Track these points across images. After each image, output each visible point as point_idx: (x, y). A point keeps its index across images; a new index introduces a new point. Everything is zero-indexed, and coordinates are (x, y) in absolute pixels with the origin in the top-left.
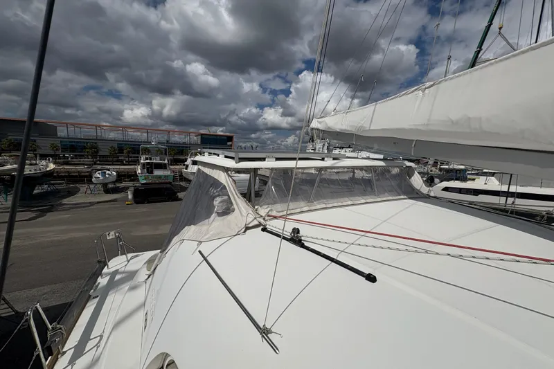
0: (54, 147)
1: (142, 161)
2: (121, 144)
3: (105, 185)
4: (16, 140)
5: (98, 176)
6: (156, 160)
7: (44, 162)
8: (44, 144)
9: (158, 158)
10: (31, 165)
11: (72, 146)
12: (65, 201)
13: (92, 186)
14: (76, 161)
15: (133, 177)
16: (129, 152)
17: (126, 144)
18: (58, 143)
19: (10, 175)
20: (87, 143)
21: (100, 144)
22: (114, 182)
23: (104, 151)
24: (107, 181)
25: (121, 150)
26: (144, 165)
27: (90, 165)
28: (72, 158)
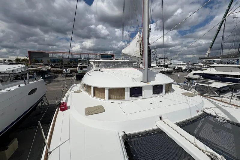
0: (48, 61)
1: (79, 65)
2: (71, 59)
3: (67, 74)
4: (36, 59)
5: (64, 71)
6: (84, 65)
7: (47, 66)
8: (45, 60)
9: (84, 64)
10: (44, 67)
11: (54, 61)
12: (55, 79)
13: (63, 75)
14: (56, 66)
15: (76, 72)
16: (74, 62)
17: (73, 60)
18: (49, 59)
19: (39, 70)
20: (59, 59)
21: (63, 60)
22: (69, 73)
23: (65, 62)
24: (67, 73)
25: (71, 62)
26: (79, 67)
27: (61, 68)
28: (54, 65)
